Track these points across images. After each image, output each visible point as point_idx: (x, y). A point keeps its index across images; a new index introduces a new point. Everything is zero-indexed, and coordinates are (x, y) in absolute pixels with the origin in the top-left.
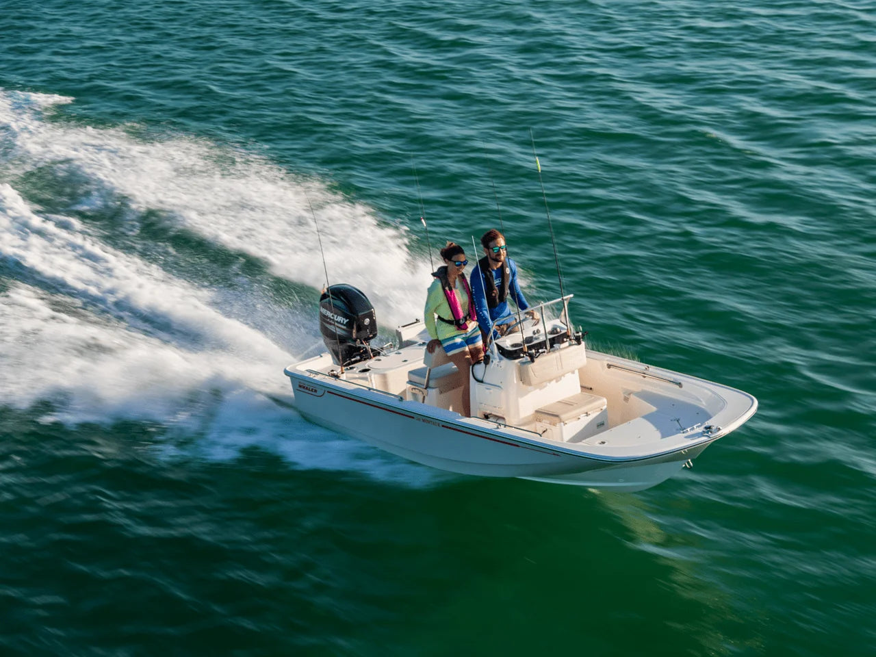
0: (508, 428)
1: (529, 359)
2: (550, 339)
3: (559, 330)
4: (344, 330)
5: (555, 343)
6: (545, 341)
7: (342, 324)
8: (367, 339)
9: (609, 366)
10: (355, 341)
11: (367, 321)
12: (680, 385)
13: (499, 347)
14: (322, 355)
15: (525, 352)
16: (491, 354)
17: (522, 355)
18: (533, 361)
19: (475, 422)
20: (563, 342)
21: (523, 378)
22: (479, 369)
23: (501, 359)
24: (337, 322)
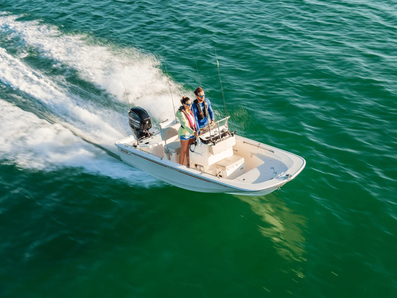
0: (205, 174)
1: (213, 144)
2: (221, 135)
3: (224, 131)
4: (138, 126)
5: (223, 136)
6: (219, 136)
7: (138, 123)
8: (148, 129)
9: (244, 142)
10: (143, 130)
11: (147, 122)
12: (273, 152)
13: (201, 139)
14: (130, 136)
15: (211, 141)
16: (197, 142)
17: (210, 142)
18: (214, 144)
19: (191, 170)
20: (226, 135)
21: (211, 151)
22: (193, 147)
23: (201, 144)
24: (136, 122)
